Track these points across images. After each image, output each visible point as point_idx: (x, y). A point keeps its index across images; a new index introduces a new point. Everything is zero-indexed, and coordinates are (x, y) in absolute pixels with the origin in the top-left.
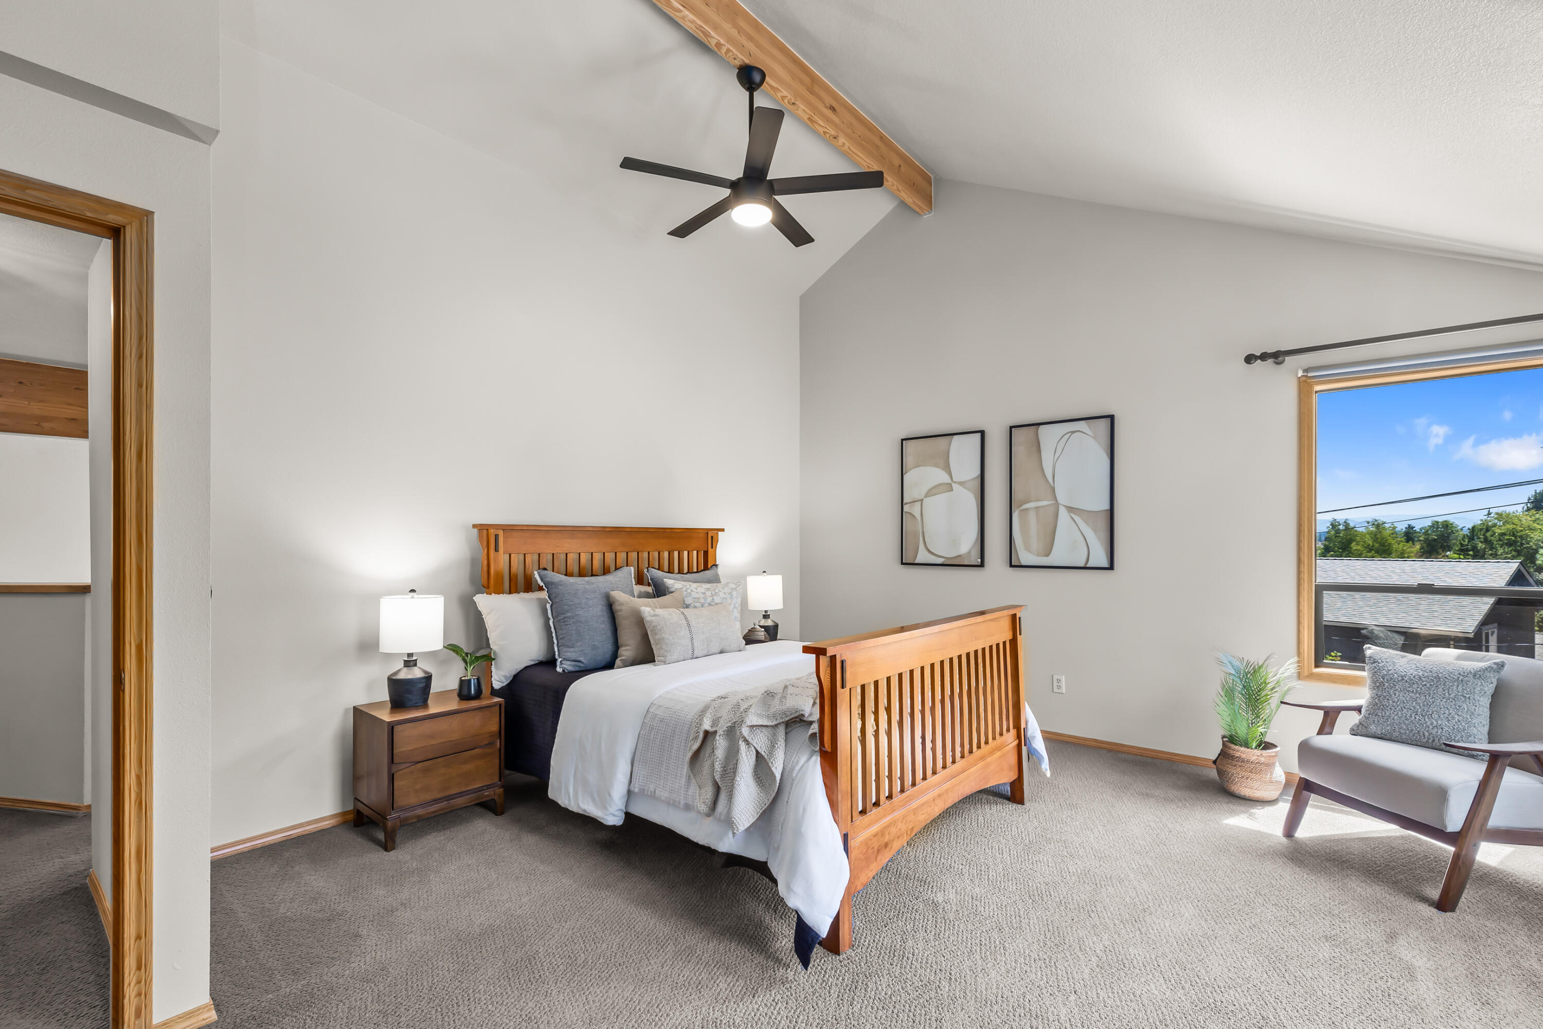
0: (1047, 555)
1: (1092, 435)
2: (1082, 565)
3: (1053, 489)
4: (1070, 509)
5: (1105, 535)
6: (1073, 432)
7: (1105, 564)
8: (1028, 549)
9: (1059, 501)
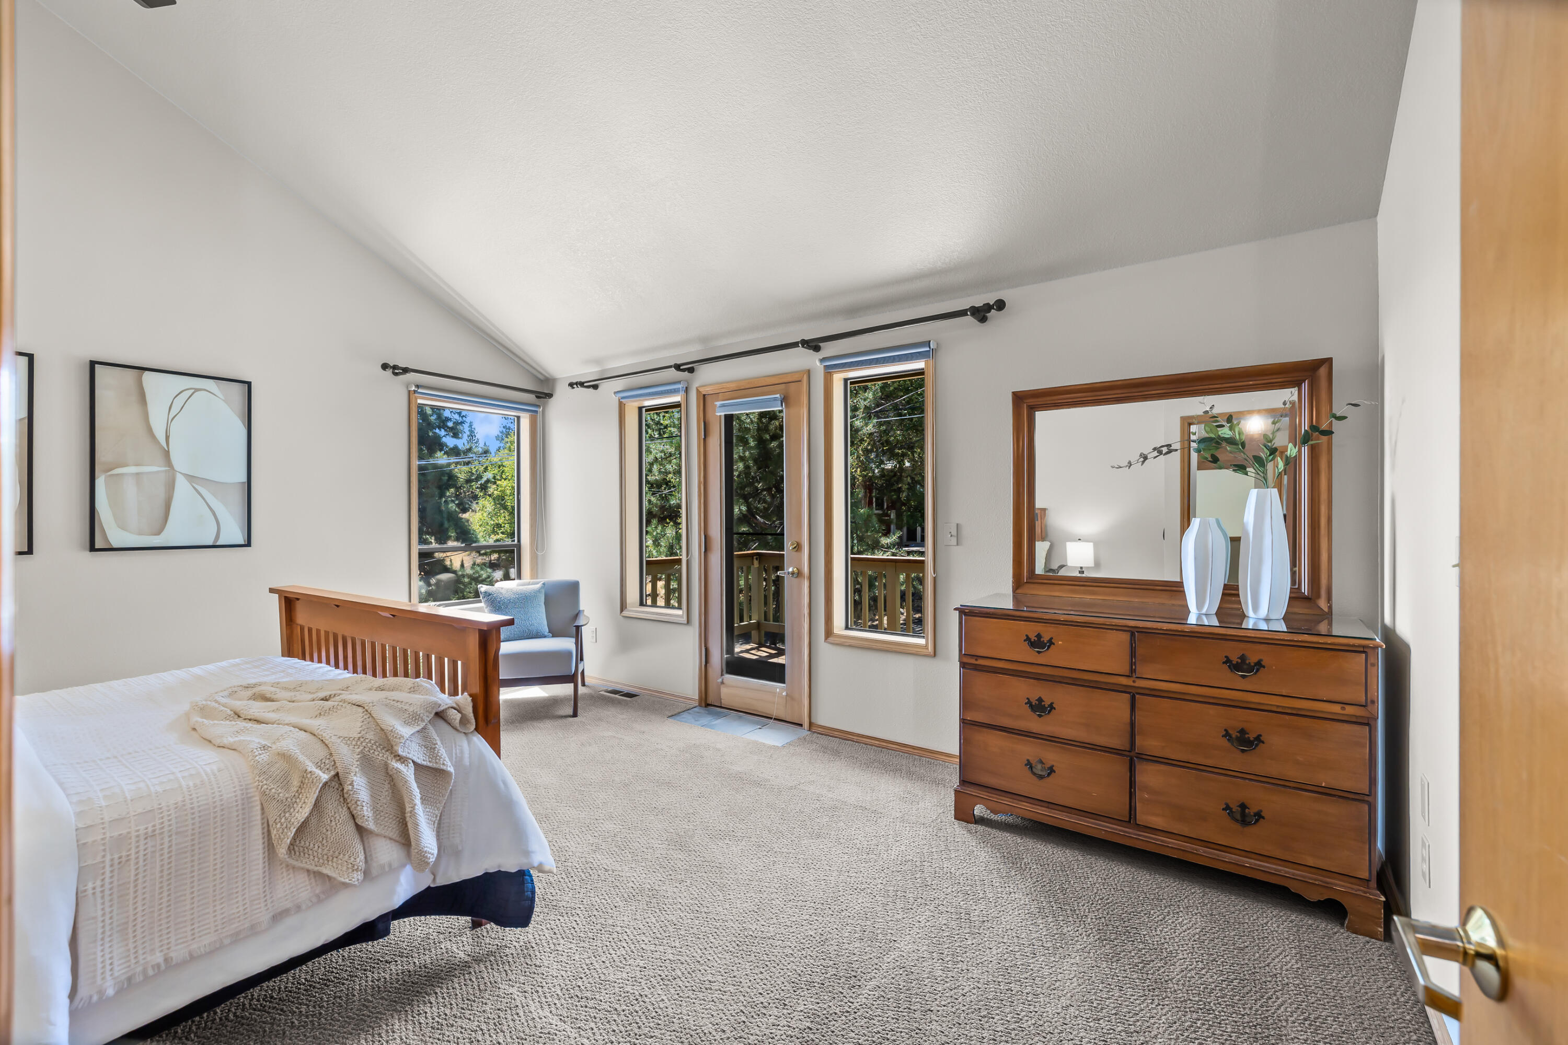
0: (158, 533)
1: (223, 398)
2: (211, 544)
3: (167, 454)
4: (191, 478)
5: (240, 509)
6: (196, 390)
7: (241, 540)
8: (123, 526)
9: (177, 467)
